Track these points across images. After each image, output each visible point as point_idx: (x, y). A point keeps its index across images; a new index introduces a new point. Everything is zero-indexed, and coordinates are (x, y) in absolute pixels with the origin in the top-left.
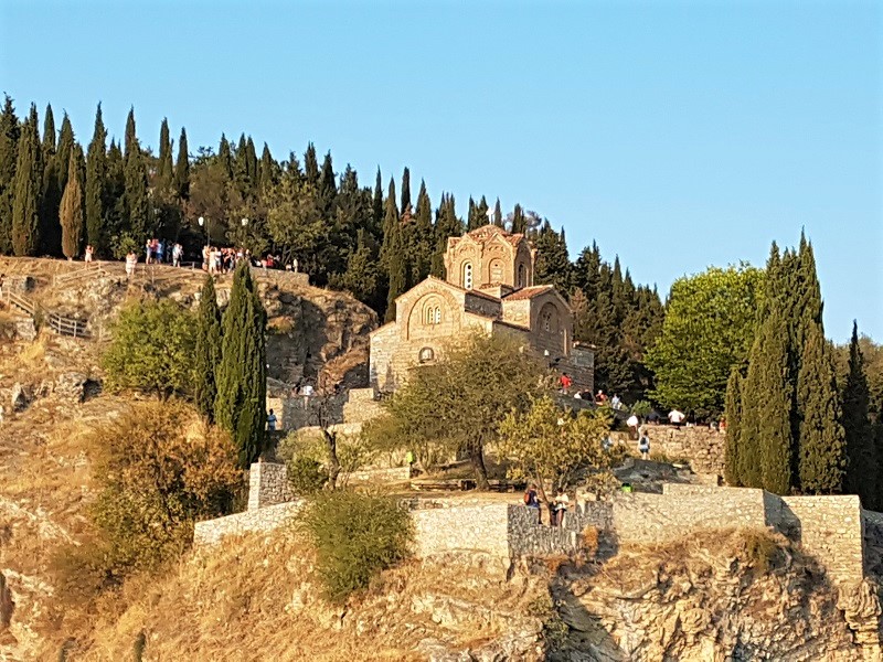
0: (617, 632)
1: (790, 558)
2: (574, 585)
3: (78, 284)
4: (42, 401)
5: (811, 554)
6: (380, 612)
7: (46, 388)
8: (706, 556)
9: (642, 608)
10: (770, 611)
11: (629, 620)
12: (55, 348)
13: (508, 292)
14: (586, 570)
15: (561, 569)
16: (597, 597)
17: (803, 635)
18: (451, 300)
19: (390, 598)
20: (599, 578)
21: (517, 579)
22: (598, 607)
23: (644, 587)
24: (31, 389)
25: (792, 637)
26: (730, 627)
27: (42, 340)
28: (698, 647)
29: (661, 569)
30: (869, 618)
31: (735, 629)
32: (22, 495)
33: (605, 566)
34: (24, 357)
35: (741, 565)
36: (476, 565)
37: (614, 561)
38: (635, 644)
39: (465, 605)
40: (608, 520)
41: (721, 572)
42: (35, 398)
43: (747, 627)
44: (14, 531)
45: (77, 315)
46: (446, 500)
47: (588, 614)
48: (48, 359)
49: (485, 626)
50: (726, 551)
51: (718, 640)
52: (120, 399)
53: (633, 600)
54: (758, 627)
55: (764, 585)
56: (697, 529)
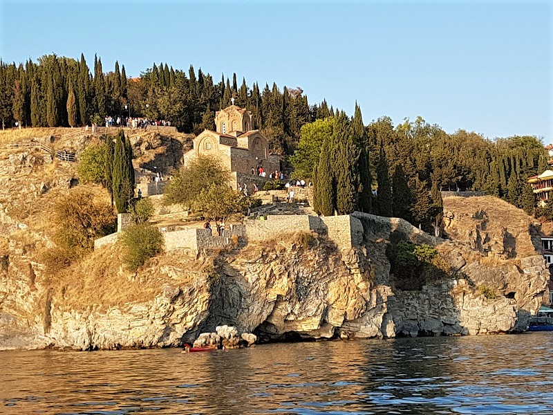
0: (247, 276)
1: (318, 242)
2: (228, 259)
3: (71, 138)
4: (54, 189)
5: (332, 239)
6: (148, 274)
7: (55, 183)
8: (283, 244)
9: (256, 266)
10: (311, 264)
11: (251, 271)
12: (60, 166)
13: (240, 134)
14: (233, 252)
15: (221, 253)
16: (237, 263)
17: (326, 272)
18: (214, 139)
19: (153, 268)
20: (239, 255)
21: (201, 258)
22: (238, 267)
23: (256, 258)
24: (48, 184)
25: (321, 273)
26: (294, 271)
27: (54, 163)
28: (281, 280)
29: (264, 250)
30: (354, 263)
31: (296, 272)
32: (40, 230)
33: (241, 251)
34: (46, 171)
35: (297, 247)
36: (185, 254)
37: (245, 248)
38: (254, 280)
39: (180, 270)
40: (244, 232)
41: (289, 250)
42: (51, 188)
43: (301, 271)
44: (36, 245)
45: (70, 152)
46: (186, 226)
47: (234, 269)
48: (56, 171)
49: (188, 277)
50: (290, 242)
51: (289, 276)
52: (86, 186)
53: (252, 263)
54: (305, 270)
55: (308, 254)
56: (281, 233)
